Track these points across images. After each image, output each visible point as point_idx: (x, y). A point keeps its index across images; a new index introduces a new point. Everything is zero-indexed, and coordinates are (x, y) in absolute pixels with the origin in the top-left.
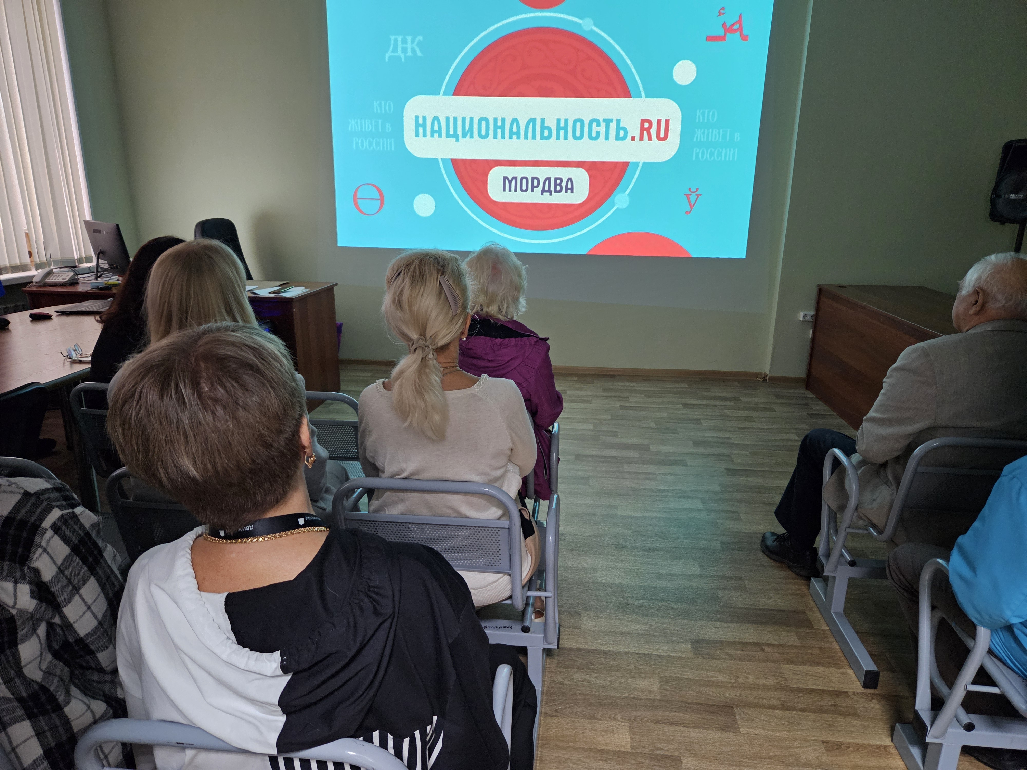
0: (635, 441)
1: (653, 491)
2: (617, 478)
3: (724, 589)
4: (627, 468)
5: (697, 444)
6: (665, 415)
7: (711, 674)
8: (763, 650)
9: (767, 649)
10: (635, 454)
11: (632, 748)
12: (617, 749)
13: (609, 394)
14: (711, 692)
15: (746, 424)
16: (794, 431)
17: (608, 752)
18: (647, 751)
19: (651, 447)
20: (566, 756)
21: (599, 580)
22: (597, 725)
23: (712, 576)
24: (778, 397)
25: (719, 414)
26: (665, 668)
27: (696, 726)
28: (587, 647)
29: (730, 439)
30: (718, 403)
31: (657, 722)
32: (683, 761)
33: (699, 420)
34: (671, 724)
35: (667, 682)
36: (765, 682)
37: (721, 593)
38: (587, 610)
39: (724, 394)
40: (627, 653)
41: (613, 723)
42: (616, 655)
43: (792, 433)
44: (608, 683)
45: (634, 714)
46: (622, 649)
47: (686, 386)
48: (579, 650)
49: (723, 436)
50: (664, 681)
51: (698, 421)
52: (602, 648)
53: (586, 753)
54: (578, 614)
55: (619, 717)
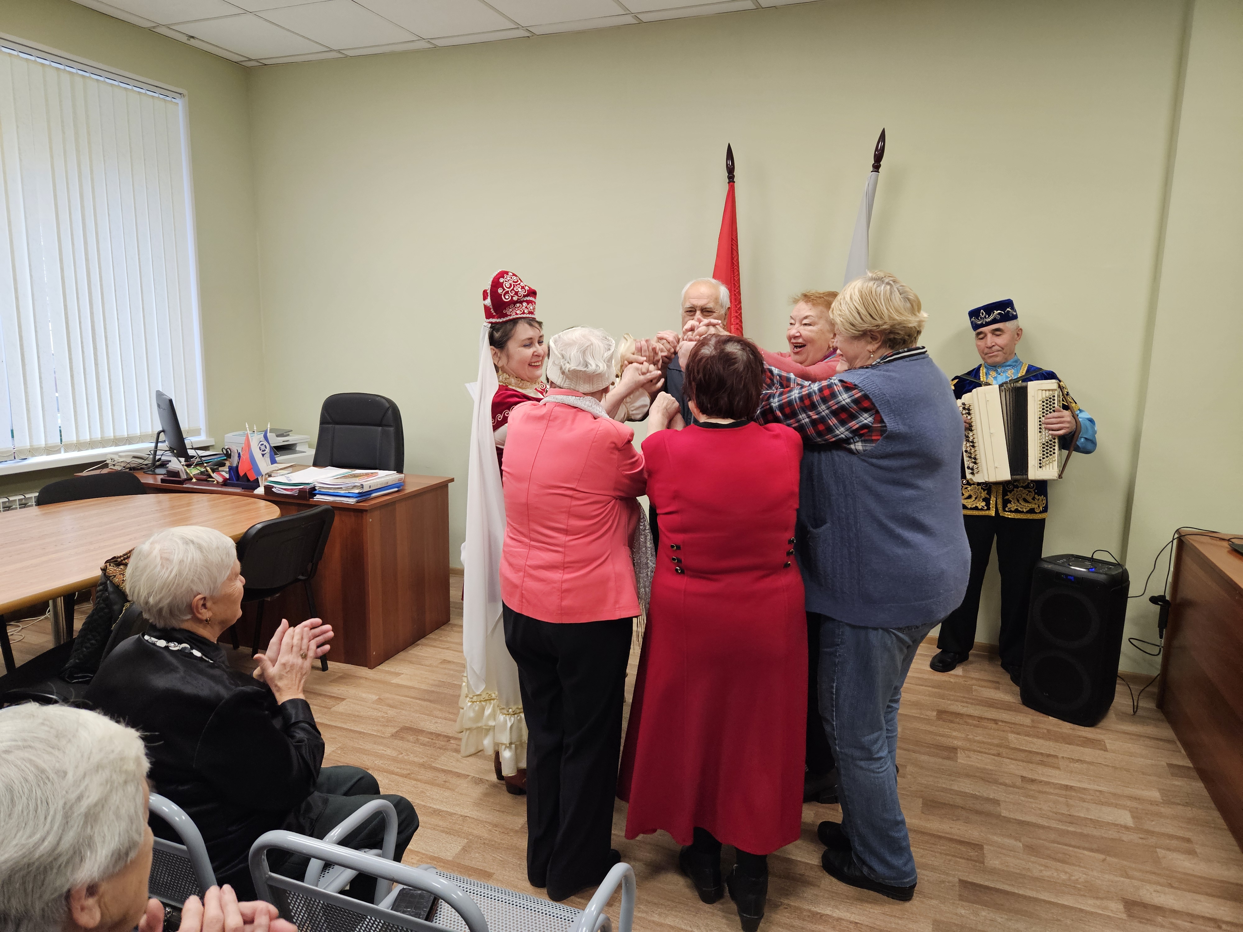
16: (1129, 803)
25: (996, 741)
29: (996, 802)
33: (954, 749)
43: (1124, 807)
49: (985, 795)
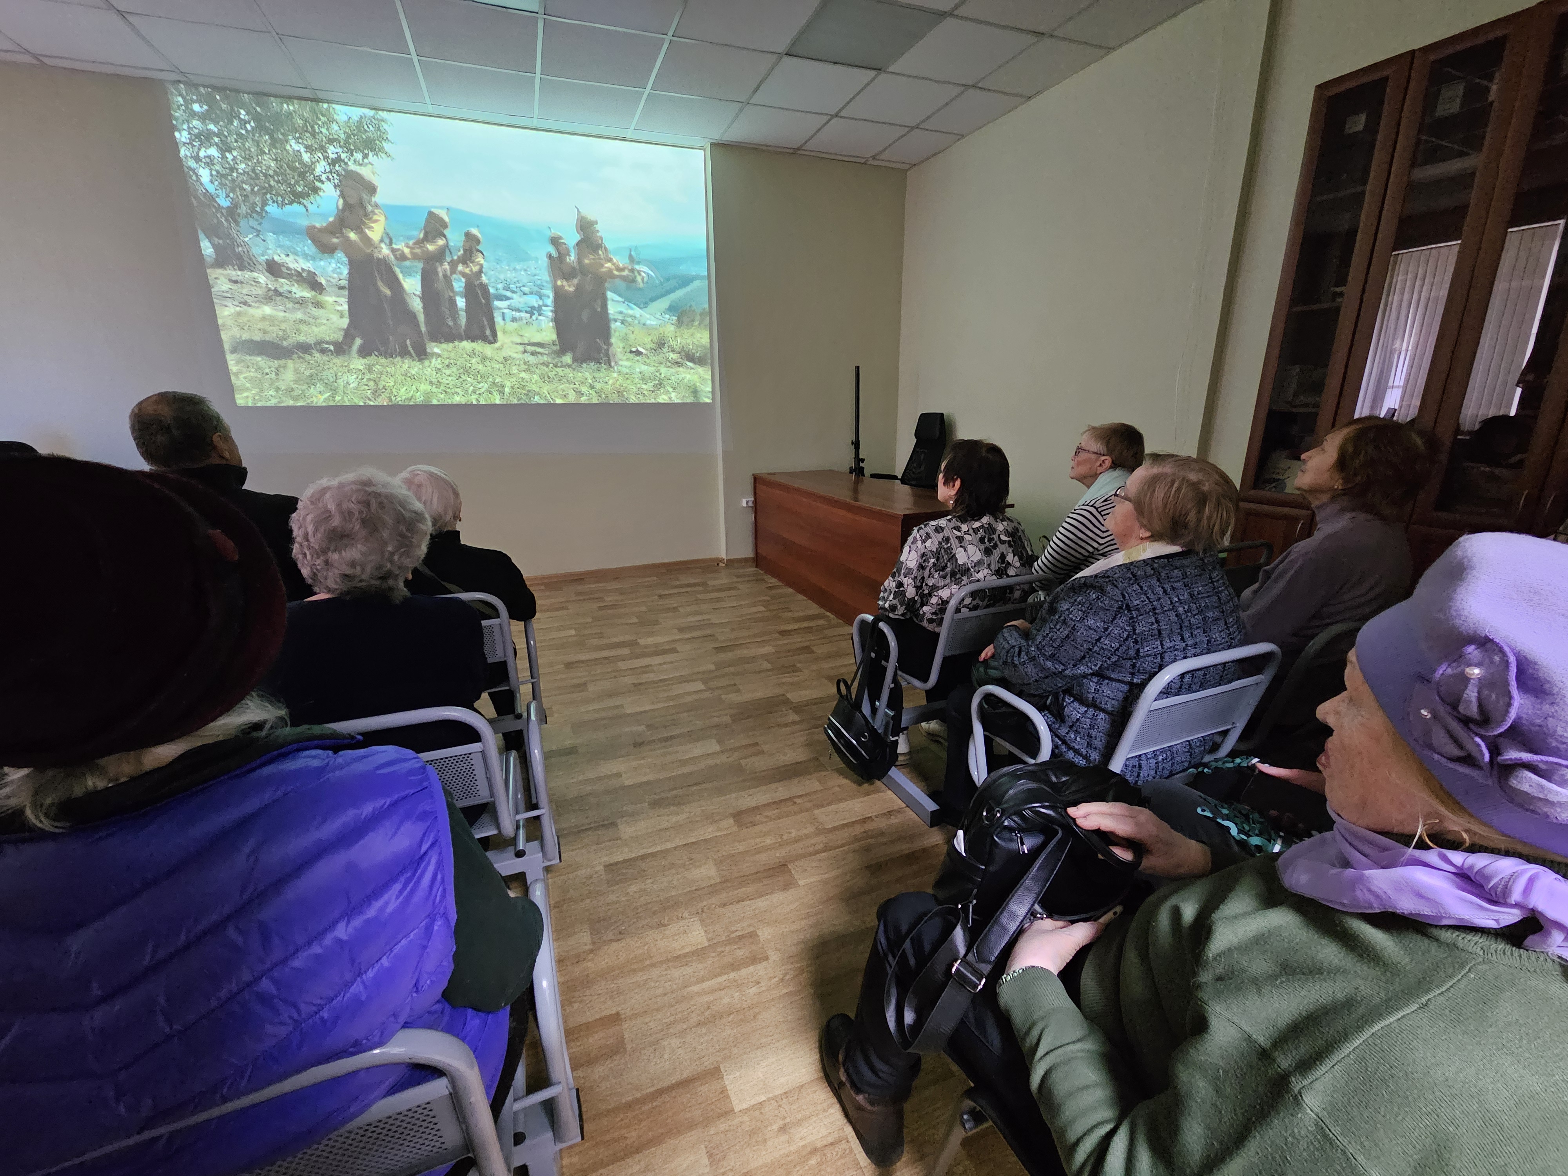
0: (620, 639)
1: (654, 682)
2: (615, 677)
3: (745, 758)
4: (622, 665)
5: (681, 630)
6: (644, 609)
7: (758, 840)
8: (795, 803)
9: (798, 801)
10: (626, 651)
11: (709, 940)
12: (694, 948)
13: (582, 598)
14: (763, 858)
15: (718, 605)
17: (686, 955)
18: (724, 938)
19: (639, 641)
20: (645, 978)
21: (627, 783)
22: (667, 932)
23: (731, 749)
24: (738, 577)
25: (693, 599)
26: (716, 849)
27: (761, 896)
28: (633, 855)
30: (689, 589)
31: (725, 905)
32: (760, 934)
34: (738, 902)
35: (721, 862)
36: (806, 831)
37: (743, 762)
38: (623, 817)
39: (692, 581)
40: (675, 848)
41: (681, 923)
42: (664, 853)
44: (665, 884)
45: (700, 905)
46: (669, 845)
47: (655, 578)
48: (625, 861)
49: (702, 619)
50: (719, 863)
51: (675, 609)
52: (650, 851)
53: (664, 966)
54: (613, 824)
55: (686, 914)
